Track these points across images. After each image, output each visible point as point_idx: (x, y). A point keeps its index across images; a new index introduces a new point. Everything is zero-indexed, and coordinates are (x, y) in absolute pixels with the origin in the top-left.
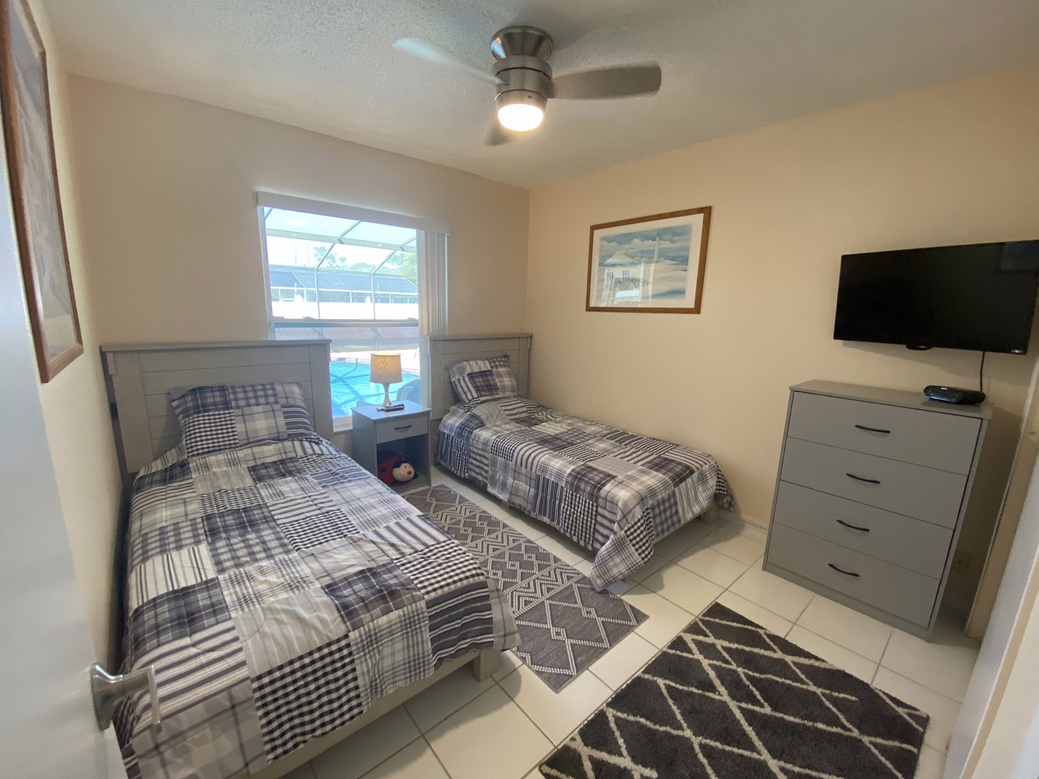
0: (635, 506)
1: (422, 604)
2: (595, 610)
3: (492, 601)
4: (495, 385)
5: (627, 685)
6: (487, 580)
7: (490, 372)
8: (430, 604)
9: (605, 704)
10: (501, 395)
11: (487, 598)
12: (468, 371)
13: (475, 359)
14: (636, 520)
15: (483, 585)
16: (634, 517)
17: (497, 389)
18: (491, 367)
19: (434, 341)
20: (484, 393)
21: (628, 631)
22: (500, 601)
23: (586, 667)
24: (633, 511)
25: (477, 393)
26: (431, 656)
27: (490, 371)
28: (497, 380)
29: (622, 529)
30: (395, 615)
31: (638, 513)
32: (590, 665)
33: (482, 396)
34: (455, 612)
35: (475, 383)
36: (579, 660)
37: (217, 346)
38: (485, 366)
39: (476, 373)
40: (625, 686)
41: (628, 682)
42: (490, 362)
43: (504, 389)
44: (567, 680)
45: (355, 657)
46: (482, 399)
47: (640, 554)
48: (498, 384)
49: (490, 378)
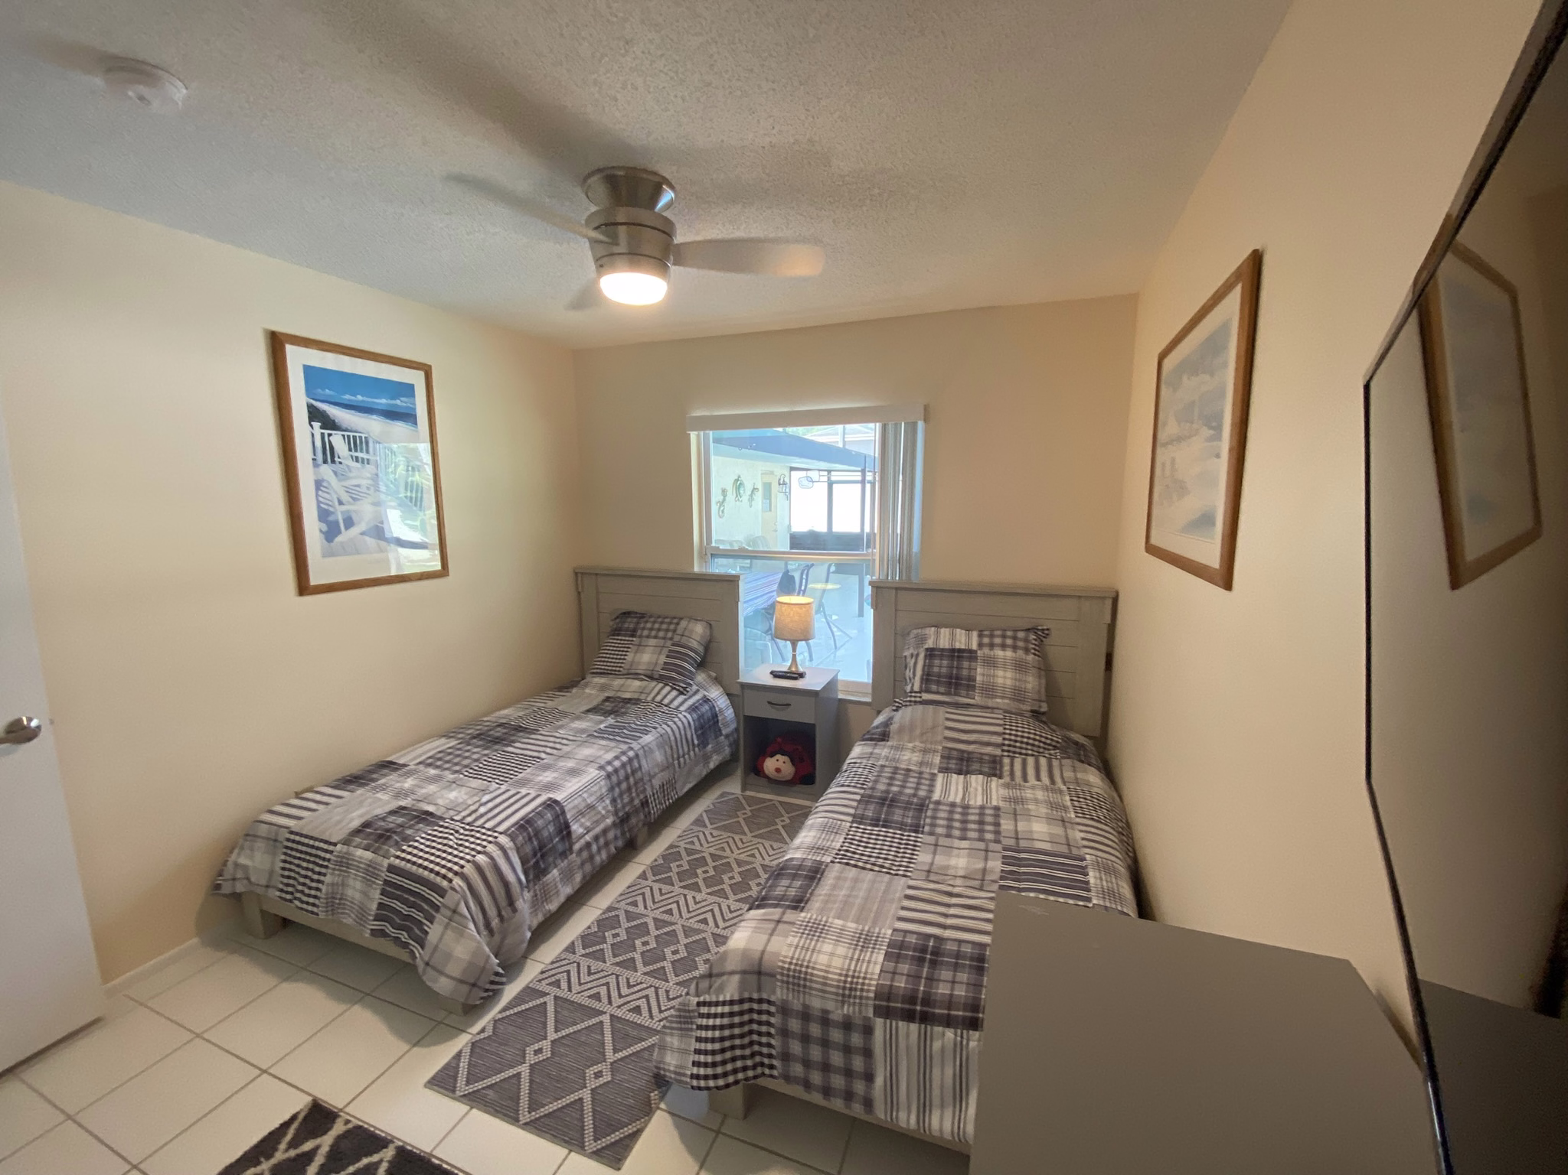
0: (732, 973)
1: (386, 863)
2: (608, 1082)
3: (438, 916)
4: (971, 679)
5: (440, 1166)
6: (450, 891)
7: (970, 655)
8: (391, 869)
9: (401, 1144)
10: (978, 699)
11: (437, 909)
12: (930, 644)
13: (953, 626)
14: (721, 999)
15: (442, 892)
16: (721, 989)
17: (970, 687)
18: (980, 645)
19: (877, 587)
20: (934, 687)
21: (566, 1142)
22: (448, 924)
23: (474, 1104)
24: (725, 978)
25: (921, 683)
26: (371, 918)
27: (971, 651)
28: (979, 670)
29: (698, 995)
30: (368, 855)
31: (731, 989)
32: (479, 1109)
33: (928, 691)
34: (406, 896)
35: (931, 666)
36: (490, 1092)
37: (640, 574)
38: (962, 640)
39: (943, 650)
40: (437, 1162)
41: (445, 1166)
42: (980, 636)
43: (990, 690)
44: (446, 1089)
45: (330, 865)
46: (926, 696)
47: (694, 1064)
48: (979, 678)
49: (966, 664)
